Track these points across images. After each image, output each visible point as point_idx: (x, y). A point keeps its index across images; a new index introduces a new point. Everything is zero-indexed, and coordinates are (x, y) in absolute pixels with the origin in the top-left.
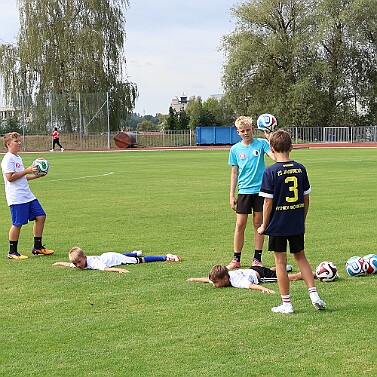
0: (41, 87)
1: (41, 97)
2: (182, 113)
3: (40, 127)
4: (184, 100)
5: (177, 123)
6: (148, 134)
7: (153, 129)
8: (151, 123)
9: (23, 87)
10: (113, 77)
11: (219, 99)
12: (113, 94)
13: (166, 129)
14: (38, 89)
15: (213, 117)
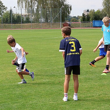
0: (38, 6)
1: (37, 10)
2: (88, 16)
3: (37, 20)
4: (88, 11)
5: (86, 19)
6: (74, 23)
7: (76, 21)
8: (76, 19)
9: (31, 6)
10: (63, 3)
11: (101, 10)
12: (63, 8)
13: (81, 21)
14: (37, 7)
15: (99, 17)
